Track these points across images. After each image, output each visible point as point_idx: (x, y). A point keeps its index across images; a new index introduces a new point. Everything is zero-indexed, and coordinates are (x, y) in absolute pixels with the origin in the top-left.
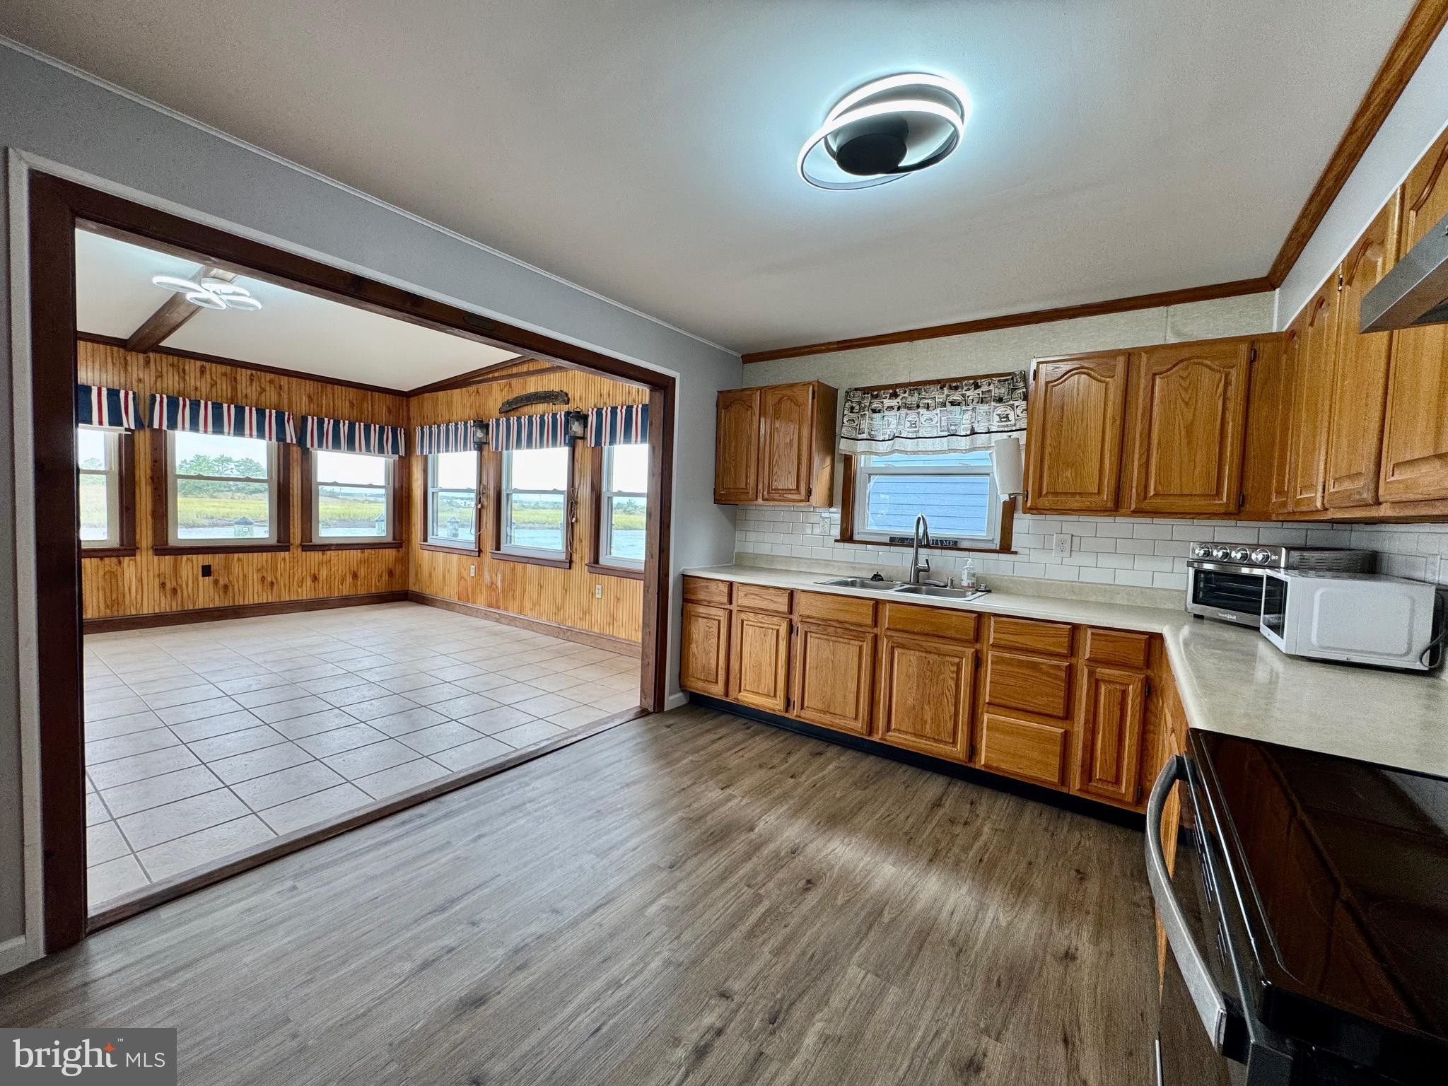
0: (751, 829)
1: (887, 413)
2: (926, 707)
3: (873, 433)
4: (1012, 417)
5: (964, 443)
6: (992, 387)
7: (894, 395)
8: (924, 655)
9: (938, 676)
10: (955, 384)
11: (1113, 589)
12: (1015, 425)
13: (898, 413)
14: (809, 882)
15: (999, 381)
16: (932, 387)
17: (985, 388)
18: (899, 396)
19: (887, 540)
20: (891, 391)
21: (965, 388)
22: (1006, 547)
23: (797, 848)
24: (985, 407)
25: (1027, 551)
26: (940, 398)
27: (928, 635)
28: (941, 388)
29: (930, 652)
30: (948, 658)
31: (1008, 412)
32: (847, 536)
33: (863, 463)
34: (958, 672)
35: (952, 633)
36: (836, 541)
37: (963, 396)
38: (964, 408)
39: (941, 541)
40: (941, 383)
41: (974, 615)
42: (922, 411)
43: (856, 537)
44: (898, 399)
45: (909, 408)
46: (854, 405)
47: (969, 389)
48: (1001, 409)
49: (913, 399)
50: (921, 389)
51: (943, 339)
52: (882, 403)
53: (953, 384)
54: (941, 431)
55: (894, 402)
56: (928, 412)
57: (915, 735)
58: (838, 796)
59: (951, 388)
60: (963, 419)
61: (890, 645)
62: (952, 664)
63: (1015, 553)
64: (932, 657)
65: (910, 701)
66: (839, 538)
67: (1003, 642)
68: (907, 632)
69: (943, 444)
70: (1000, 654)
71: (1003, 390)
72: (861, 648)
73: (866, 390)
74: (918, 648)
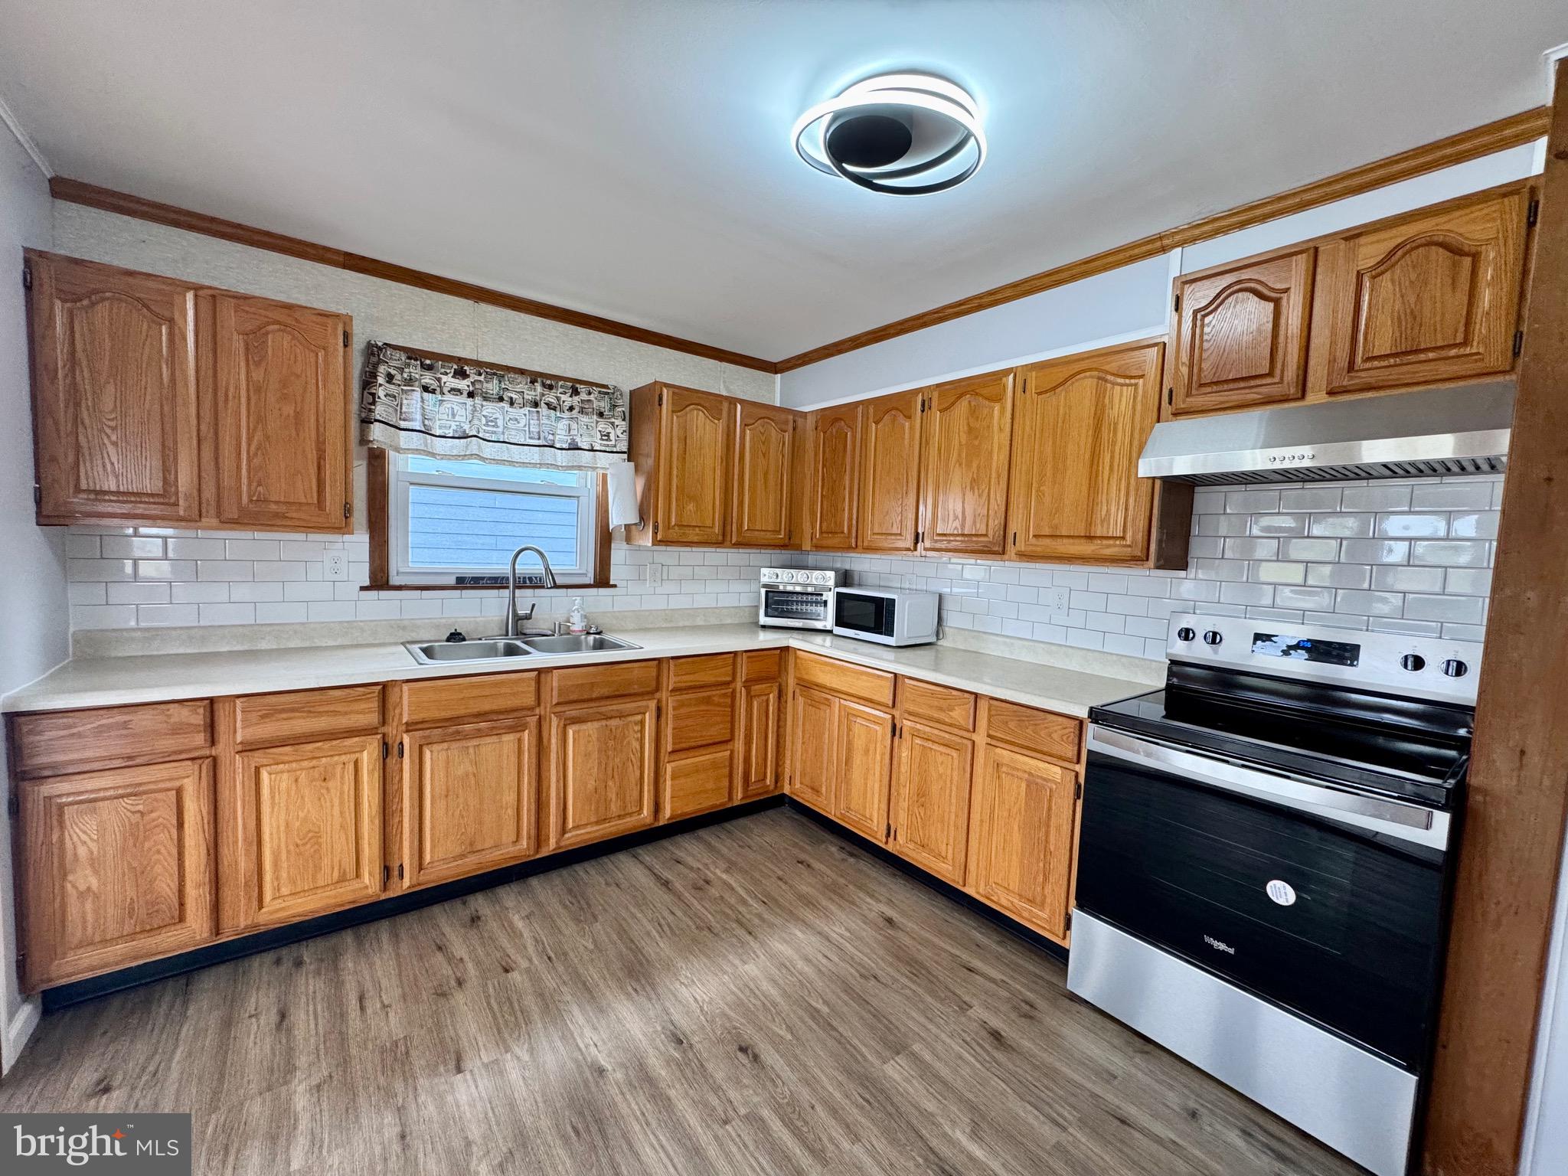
0: (601, 1071)
1: (448, 397)
2: (610, 783)
3: (426, 422)
4: (612, 437)
5: (562, 458)
6: (592, 397)
7: (461, 374)
8: (604, 723)
9: (622, 742)
10: (548, 382)
11: (693, 612)
12: (615, 446)
13: (470, 401)
14: (743, 1050)
15: (600, 392)
16: (519, 378)
17: (584, 396)
18: (468, 376)
19: (452, 581)
20: (455, 367)
21: (561, 390)
22: (602, 581)
23: (674, 1035)
24: (584, 419)
25: (624, 583)
26: (529, 395)
27: (608, 698)
28: (533, 382)
29: (611, 718)
30: (630, 719)
31: (610, 430)
32: (379, 581)
33: (402, 465)
34: (642, 731)
35: (636, 689)
36: (363, 588)
37: (558, 399)
38: (558, 414)
39: (530, 579)
40: (534, 377)
41: (656, 662)
42: (505, 405)
43: (395, 580)
44: (467, 382)
45: (485, 399)
46: (393, 372)
47: (565, 393)
48: (602, 426)
49: (493, 387)
50: (503, 376)
51: (522, 315)
52: (439, 380)
53: (549, 381)
54: (530, 438)
55: (463, 384)
56: (510, 410)
57: (597, 823)
58: (591, 946)
59: (544, 385)
60: (561, 428)
61: (562, 724)
62: (636, 724)
63: (615, 586)
64: (614, 723)
65: (591, 784)
66: (367, 583)
67: (683, 685)
68: (584, 701)
69: (534, 454)
70: (679, 698)
71: (602, 404)
72: (520, 740)
73: (413, 354)
74: (599, 716)
